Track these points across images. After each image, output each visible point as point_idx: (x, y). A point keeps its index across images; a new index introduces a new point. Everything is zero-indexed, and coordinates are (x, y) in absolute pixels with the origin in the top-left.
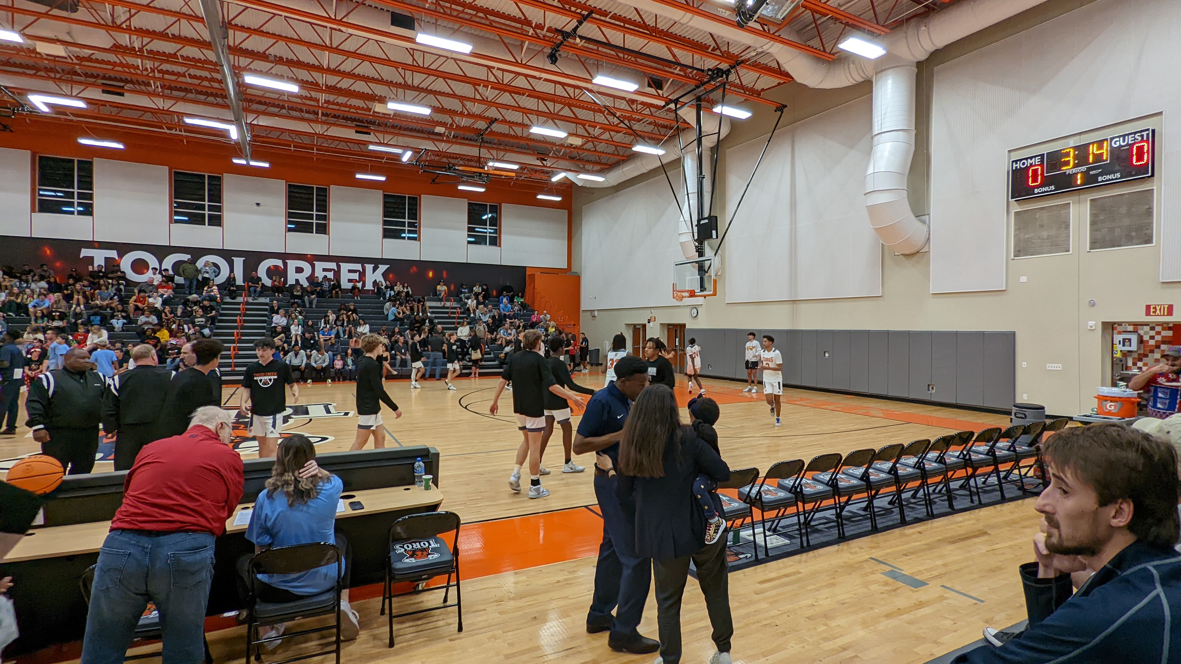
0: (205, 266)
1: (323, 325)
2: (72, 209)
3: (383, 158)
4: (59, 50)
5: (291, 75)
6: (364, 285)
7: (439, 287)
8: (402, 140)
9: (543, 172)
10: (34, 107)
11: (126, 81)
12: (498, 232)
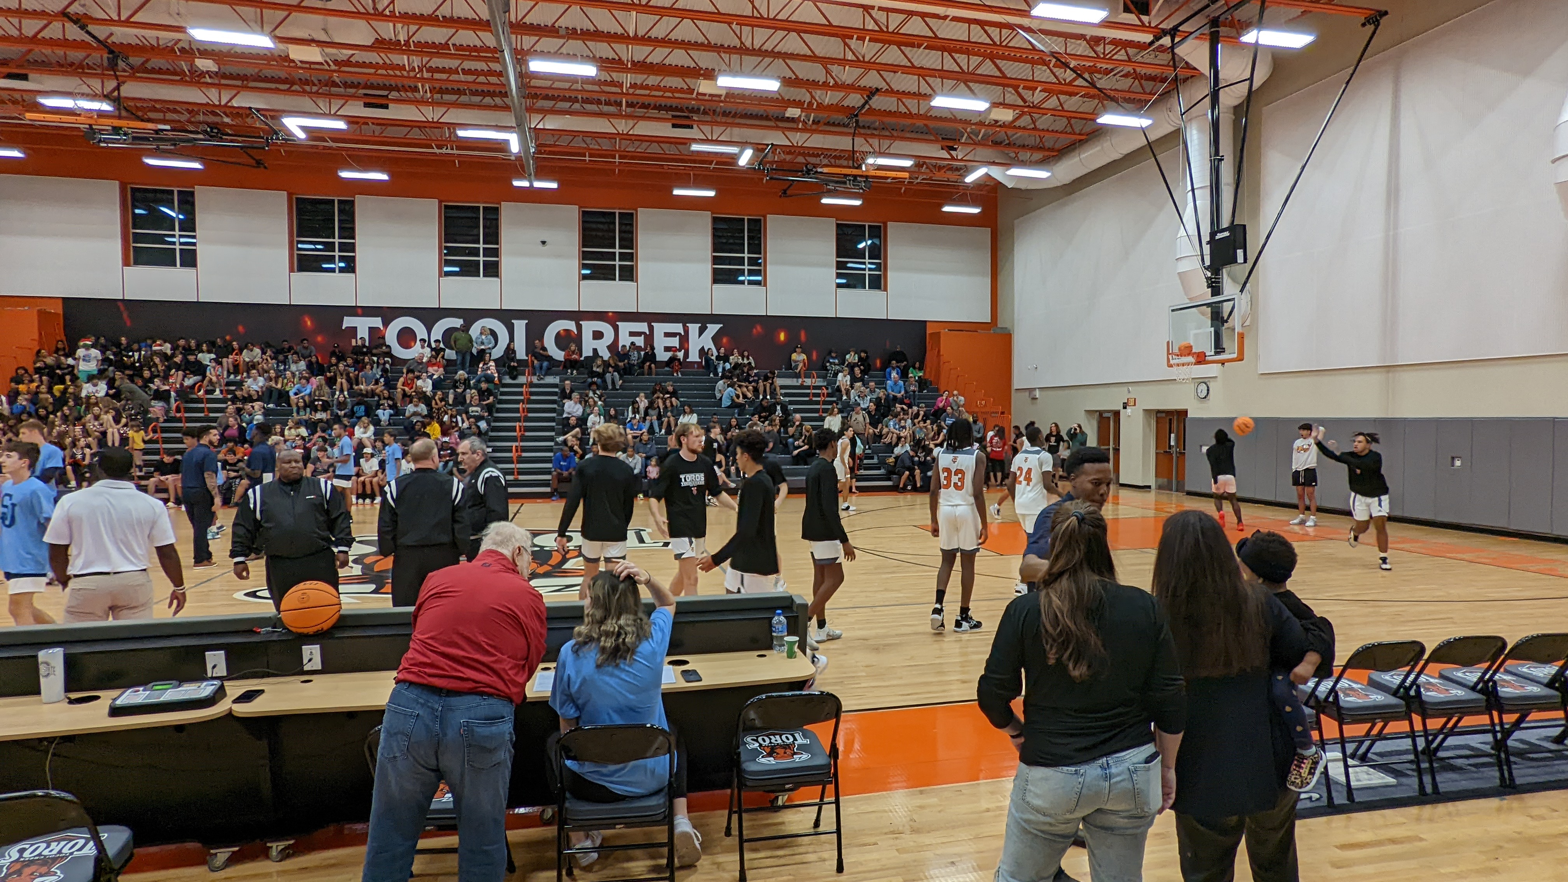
0: (481, 333)
1: (630, 415)
2: (332, 266)
3: (711, 163)
4: (313, 54)
5: (587, 52)
6: (686, 355)
7: (794, 356)
8: (737, 133)
9: (951, 169)
10: (289, 133)
11: (391, 88)
12: (882, 267)
